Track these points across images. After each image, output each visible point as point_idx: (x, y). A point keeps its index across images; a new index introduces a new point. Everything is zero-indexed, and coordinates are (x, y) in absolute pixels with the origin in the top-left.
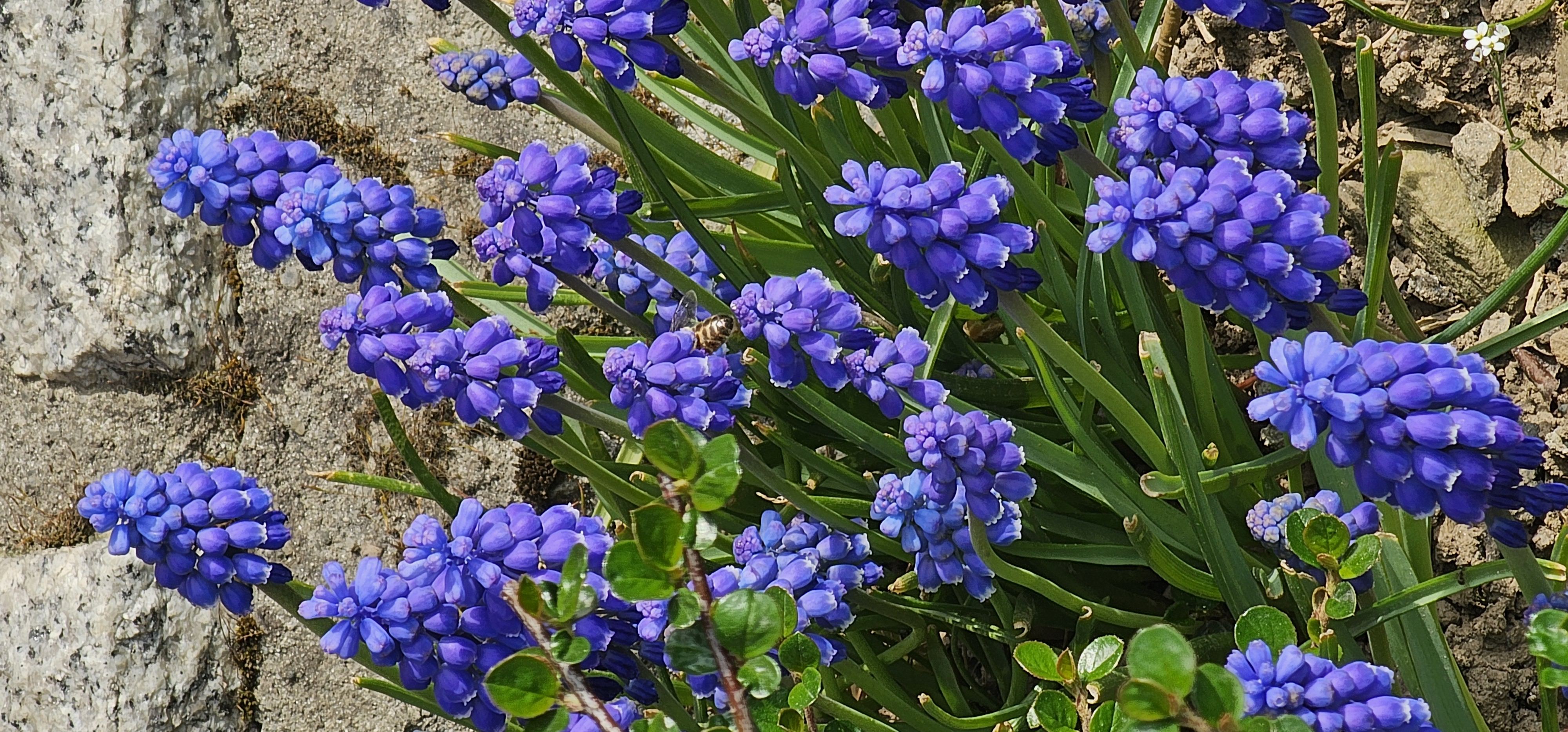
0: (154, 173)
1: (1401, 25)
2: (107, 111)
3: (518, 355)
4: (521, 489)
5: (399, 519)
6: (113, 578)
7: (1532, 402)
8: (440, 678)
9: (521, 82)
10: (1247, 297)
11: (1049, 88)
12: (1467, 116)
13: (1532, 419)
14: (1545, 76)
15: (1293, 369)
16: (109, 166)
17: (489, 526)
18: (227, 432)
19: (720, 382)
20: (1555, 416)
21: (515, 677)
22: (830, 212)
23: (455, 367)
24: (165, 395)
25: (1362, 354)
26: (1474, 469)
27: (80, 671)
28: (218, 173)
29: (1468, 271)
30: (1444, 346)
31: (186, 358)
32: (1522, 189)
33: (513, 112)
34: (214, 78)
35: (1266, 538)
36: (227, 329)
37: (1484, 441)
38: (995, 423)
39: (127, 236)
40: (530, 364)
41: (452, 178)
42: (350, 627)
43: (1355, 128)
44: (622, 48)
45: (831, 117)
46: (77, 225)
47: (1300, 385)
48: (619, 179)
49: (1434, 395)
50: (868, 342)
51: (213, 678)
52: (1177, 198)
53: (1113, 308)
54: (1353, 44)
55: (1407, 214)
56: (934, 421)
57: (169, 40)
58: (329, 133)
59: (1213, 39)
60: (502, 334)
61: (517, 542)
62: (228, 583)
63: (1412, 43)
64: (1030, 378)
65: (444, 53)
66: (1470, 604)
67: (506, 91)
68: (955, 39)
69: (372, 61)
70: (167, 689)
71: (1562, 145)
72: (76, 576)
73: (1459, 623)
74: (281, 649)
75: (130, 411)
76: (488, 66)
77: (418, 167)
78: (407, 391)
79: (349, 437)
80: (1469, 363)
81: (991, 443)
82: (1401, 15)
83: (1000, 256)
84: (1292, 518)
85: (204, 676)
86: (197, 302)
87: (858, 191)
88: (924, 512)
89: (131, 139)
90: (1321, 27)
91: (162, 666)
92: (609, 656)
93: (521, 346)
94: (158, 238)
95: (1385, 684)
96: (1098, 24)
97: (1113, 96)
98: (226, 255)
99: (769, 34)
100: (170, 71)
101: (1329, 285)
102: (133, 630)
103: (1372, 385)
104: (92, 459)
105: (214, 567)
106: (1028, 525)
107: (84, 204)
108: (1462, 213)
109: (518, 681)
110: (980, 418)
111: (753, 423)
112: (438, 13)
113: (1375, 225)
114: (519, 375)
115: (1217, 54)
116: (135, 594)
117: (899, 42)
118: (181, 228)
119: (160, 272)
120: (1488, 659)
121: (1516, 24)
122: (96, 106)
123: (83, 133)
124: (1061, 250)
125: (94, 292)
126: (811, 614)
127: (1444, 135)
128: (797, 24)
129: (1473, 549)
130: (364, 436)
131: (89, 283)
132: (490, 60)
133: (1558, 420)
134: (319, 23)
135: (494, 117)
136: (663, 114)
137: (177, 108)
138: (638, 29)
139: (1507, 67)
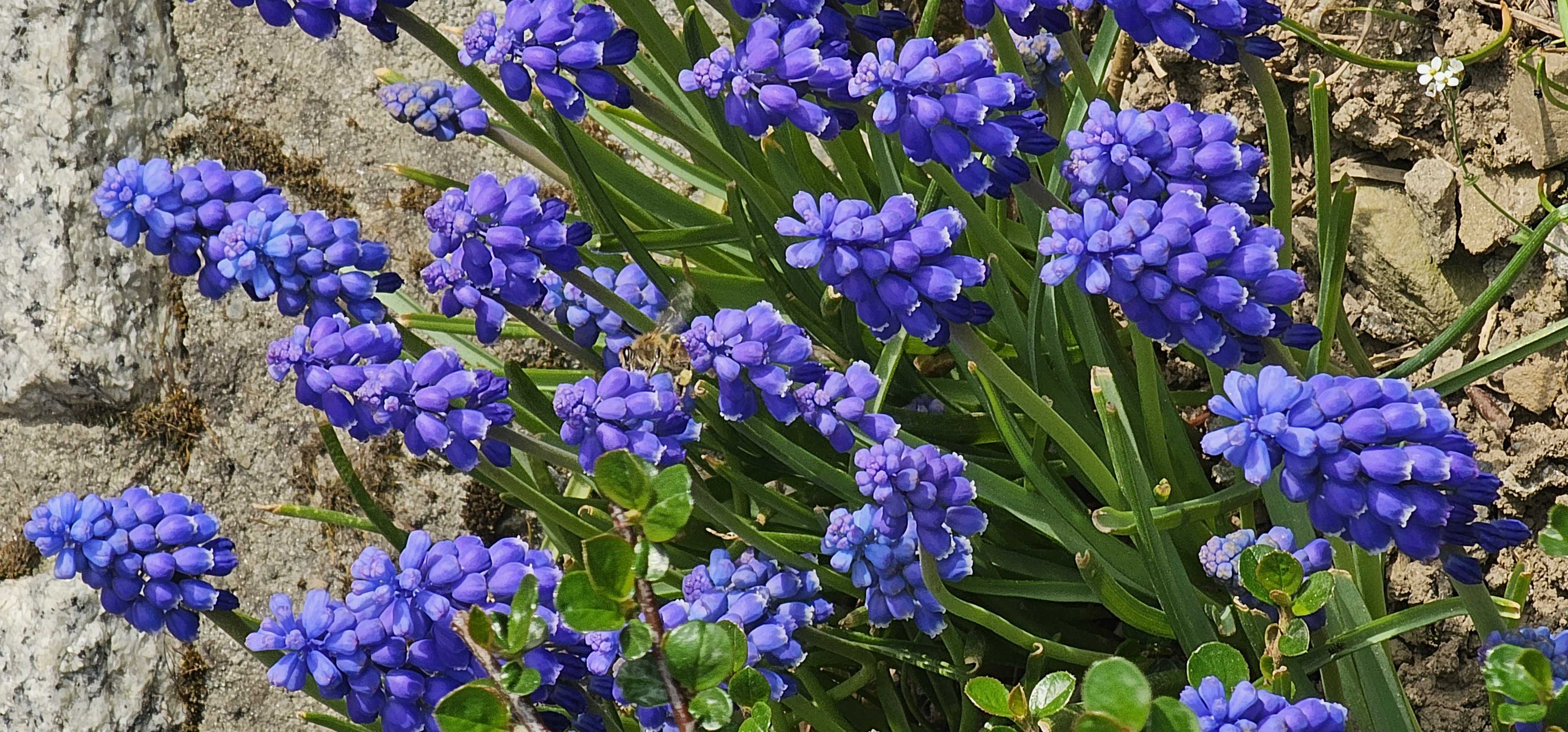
0: (100, 202)
1: (1354, 60)
2: (53, 141)
3: (467, 386)
4: (468, 523)
5: (345, 553)
6: (57, 611)
7: (1485, 440)
8: (387, 712)
9: (469, 114)
10: (1201, 330)
11: (1001, 121)
12: (1420, 152)
13: (1486, 457)
14: (1498, 112)
15: (1247, 403)
16: (53, 197)
17: (436, 559)
18: (172, 465)
19: (670, 416)
20: (1509, 454)
21: (465, 708)
22: (780, 244)
23: (404, 398)
24: (110, 427)
25: (1316, 388)
26: (1428, 505)
27: (24, 704)
28: (163, 202)
29: (1421, 308)
30: (1399, 381)
31: (131, 390)
32: (1475, 226)
33: (461, 144)
34: (160, 109)
35: (1219, 575)
36: (172, 361)
37: (1440, 476)
38: (947, 457)
39: (72, 267)
40: (480, 395)
41: (399, 210)
42: (297, 659)
43: (1308, 164)
44: (572, 79)
45: (782, 150)
46: (22, 256)
47: (1254, 419)
48: (568, 212)
49: (1388, 430)
50: (819, 375)
51: (157, 713)
52: (1132, 231)
53: (1065, 344)
54: (1306, 80)
55: (1359, 250)
56: (885, 455)
57: (114, 70)
58: (275, 164)
59: (1165, 74)
60: (451, 365)
61: (465, 574)
62: (174, 609)
63: (1365, 79)
64: (981, 414)
65: (392, 83)
66: (1423, 643)
67: (454, 122)
68: (906, 70)
69: (318, 93)
70: (111, 723)
71: (1516, 181)
72: (20, 609)
73: (1412, 662)
74: (227, 683)
75: (75, 443)
76: (436, 97)
77: (365, 199)
78: (355, 423)
79: (295, 471)
80: (1424, 398)
81: (942, 477)
82: (1353, 51)
83: (951, 289)
84: (1245, 555)
85: (148, 709)
86: (143, 334)
87: (809, 223)
88: (874, 547)
89: (77, 169)
90: (1274, 62)
91: (107, 699)
92: (558, 690)
93: (471, 378)
94: (103, 269)
95: (1339, 721)
96: (1050, 58)
97: (1065, 130)
98: (172, 287)
99: (719, 64)
100: (115, 101)
101: (1283, 319)
102: (78, 664)
103: (1326, 419)
104: (37, 491)
105: (161, 592)
106: (979, 561)
107: (29, 235)
108: (1415, 250)
109: (467, 712)
110: (933, 452)
111: (703, 457)
112: (385, 44)
113: (1328, 261)
114: (468, 407)
115: (1169, 89)
116: (79, 627)
117: (850, 74)
118: (127, 259)
119: (106, 304)
120: (1440, 699)
121: (1470, 60)
122: (41, 136)
123: (28, 163)
124: (1012, 285)
125: (39, 323)
126: (761, 649)
127: (1398, 171)
128: (747, 55)
129: (1426, 588)
130: (311, 470)
131: (34, 314)
132: (438, 91)
133: (1511, 458)
134: (266, 54)
135: (442, 149)
136: (611, 147)
137: (123, 138)
138: (587, 58)
139: (1459, 104)
